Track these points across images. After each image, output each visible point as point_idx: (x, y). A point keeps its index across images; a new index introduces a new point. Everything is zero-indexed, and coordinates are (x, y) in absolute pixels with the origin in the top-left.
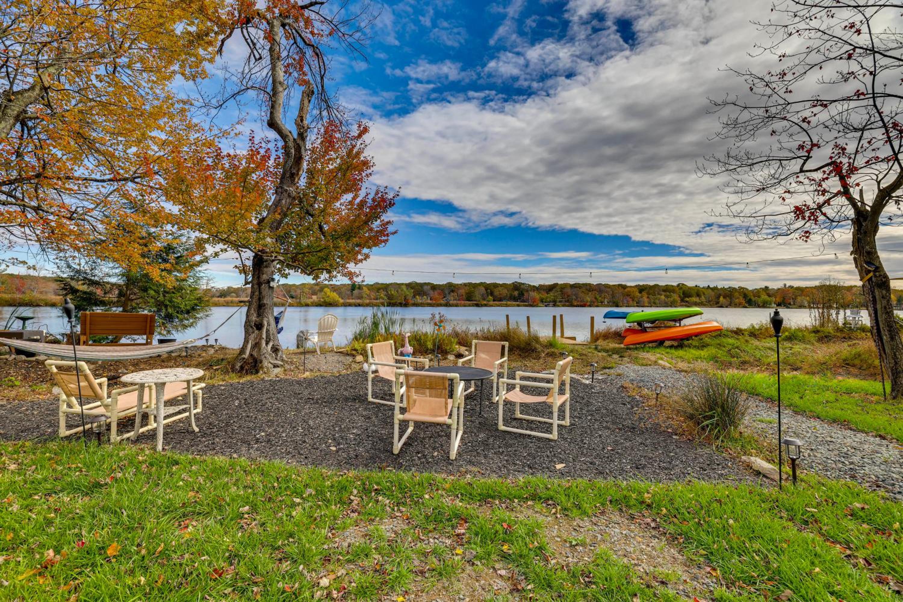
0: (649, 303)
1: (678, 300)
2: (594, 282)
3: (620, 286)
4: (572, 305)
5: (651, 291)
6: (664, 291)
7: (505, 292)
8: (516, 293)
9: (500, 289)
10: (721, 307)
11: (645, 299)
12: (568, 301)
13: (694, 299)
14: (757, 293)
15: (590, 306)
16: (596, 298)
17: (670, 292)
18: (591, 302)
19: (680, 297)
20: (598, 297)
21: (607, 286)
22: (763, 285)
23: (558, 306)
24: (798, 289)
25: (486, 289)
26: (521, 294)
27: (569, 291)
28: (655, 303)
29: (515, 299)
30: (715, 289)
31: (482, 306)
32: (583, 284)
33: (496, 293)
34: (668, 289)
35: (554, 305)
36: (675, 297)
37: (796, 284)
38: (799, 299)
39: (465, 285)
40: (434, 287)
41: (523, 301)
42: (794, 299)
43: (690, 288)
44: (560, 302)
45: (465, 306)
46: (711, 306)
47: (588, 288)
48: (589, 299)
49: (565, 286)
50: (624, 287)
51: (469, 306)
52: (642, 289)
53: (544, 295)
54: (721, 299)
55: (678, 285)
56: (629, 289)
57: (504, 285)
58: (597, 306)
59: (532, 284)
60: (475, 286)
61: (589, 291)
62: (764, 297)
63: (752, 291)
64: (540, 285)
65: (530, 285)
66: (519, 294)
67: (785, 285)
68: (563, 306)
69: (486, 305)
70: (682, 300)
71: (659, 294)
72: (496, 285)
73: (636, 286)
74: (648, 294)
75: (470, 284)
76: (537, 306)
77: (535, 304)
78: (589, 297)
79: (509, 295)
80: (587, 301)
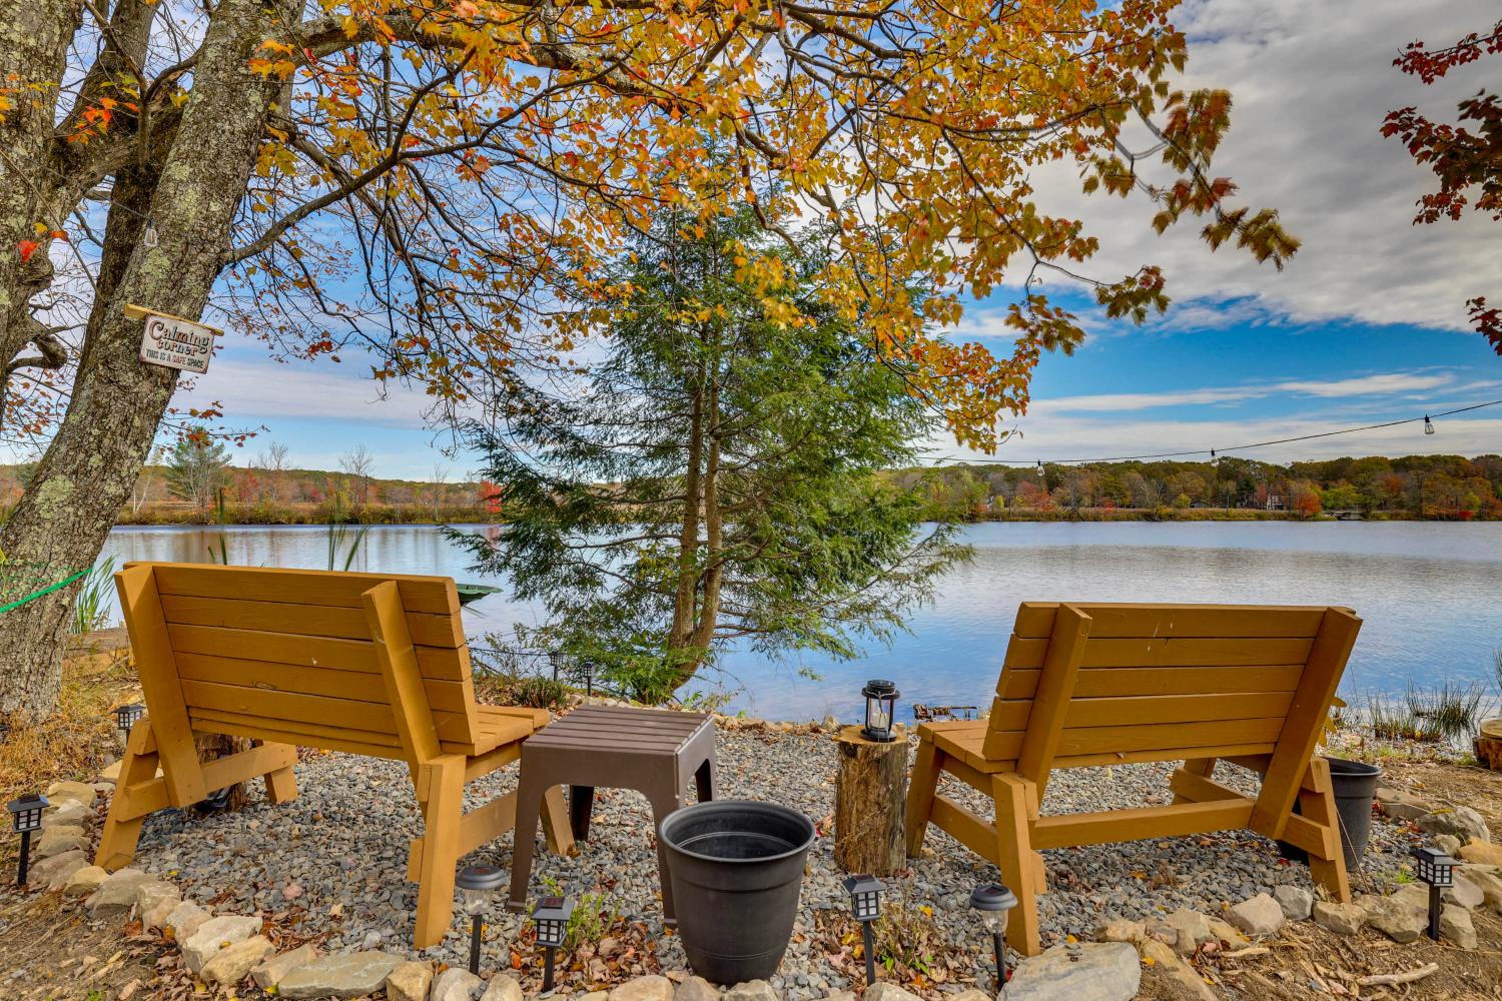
4: (1420, 516)
7: (1199, 483)
8: (1231, 486)
9: (1186, 475)
12: (1402, 505)
15: (1480, 518)
23: (1377, 519)
26: (1248, 489)
29: (1219, 499)
31: (1161, 518)
32: (1435, 459)
35: (1364, 517)
39: (1090, 468)
44: (1380, 507)
45: (1116, 519)
51: (1129, 519)
64: (1295, 465)
65: (1264, 466)
66: (1240, 489)
68: (1393, 517)
69: (1171, 517)
76: (1314, 518)
77: (1308, 512)
78: (1476, 493)
79: (1210, 493)
80: (1470, 505)
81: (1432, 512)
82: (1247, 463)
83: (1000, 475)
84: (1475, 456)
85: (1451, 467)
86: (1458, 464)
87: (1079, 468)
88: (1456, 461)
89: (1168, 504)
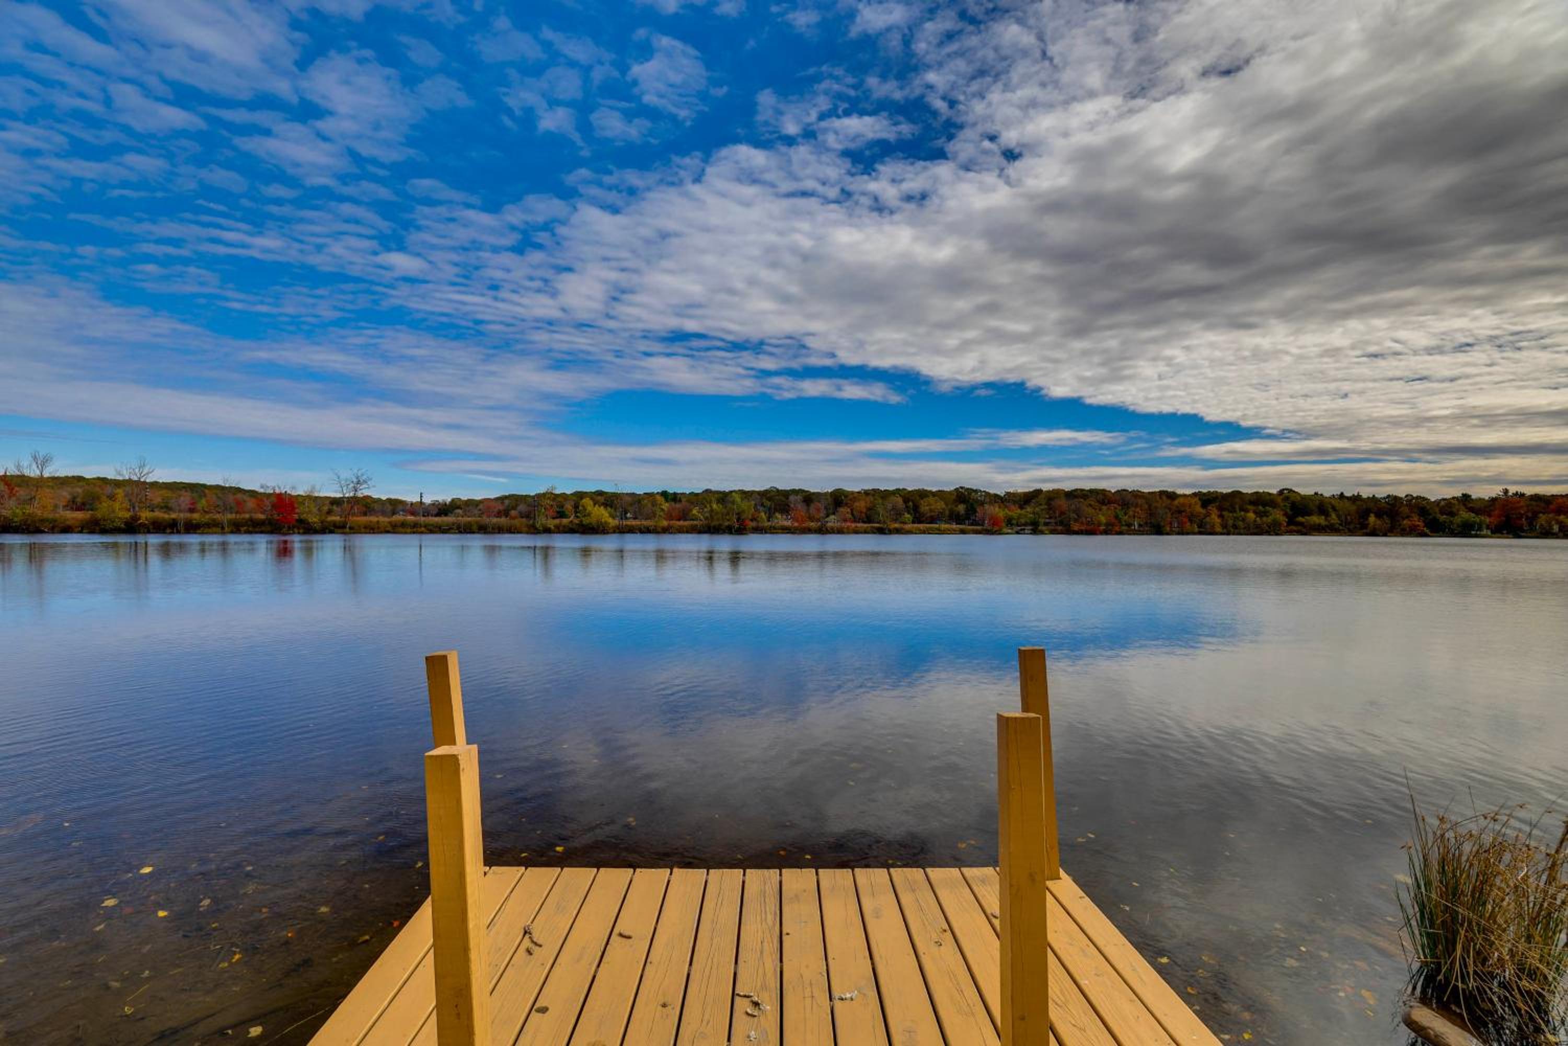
0: (1224, 526)
1: (1283, 519)
2: (1112, 486)
3: (1162, 493)
4: (1069, 531)
5: (1227, 504)
6: (1252, 503)
7: (940, 505)
8: (961, 508)
9: (931, 500)
10: (1373, 533)
11: (1215, 518)
12: (1061, 523)
13: (1316, 519)
14: (1448, 506)
15: (1106, 532)
16: (1116, 517)
17: (1264, 505)
18: (1107, 524)
19: (1286, 514)
20: (1121, 514)
21: (1137, 494)
22: (1457, 492)
23: (1042, 533)
24: (1536, 498)
25: (906, 501)
26: (971, 510)
27: (1062, 503)
28: (1235, 527)
29: (957, 518)
30: (1356, 499)
31: (891, 532)
32: (1091, 491)
33: (924, 508)
34: (1260, 501)
35: (1035, 531)
36: (1278, 515)
37: (1529, 491)
38: (1543, 519)
39: (867, 493)
40: (808, 498)
41: (975, 523)
42: (1532, 520)
43: (1304, 498)
44: (1046, 524)
45: (856, 532)
46: (1352, 533)
47: (1101, 497)
48: (1103, 519)
49: (1054, 495)
50: (1172, 496)
51: (866, 532)
52: (1208, 499)
53: (1015, 512)
54: (1372, 519)
55: (1281, 492)
56: (1181, 500)
57: (940, 494)
58: (1120, 533)
59: (992, 491)
60: (885, 495)
61: (1103, 503)
62: (1465, 515)
63: (1437, 503)
64: (1008, 494)
65: (987, 494)
66: (967, 510)
67: (1506, 491)
68: (1053, 532)
69: (898, 531)
70: (1291, 521)
71: (1242, 509)
72: (923, 494)
73: (1195, 494)
74: (1221, 509)
75: (876, 491)
76: (1000, 532)
77: (996, 528)
78: (1103, 515)
79: (947, 512)
80: (1099, 524)
81: (1076, 528)
82: (976, 491)
83: (799, 497)
84: (1116, 490)
85: (1100, 497)
86: (1104, 495)
87: (859, 493)
88: (1103, 492)
89: (896, 520)
